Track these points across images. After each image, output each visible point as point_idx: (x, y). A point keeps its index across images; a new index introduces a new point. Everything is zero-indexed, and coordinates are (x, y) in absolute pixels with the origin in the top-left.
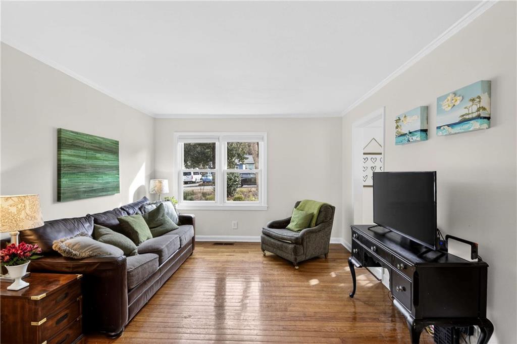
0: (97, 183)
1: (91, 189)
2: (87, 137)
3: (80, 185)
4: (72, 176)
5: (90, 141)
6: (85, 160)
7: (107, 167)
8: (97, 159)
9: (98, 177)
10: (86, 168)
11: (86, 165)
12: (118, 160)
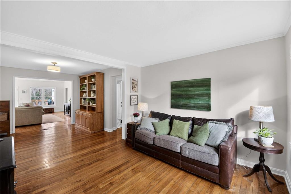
0: (189, 103)
1: (186, 105)
2: (183, 82)
3: (180, 103)
4: (176, 99)
5: (185, 83)
6: (182, 92)
7: (198, 95)
8: (190, 91)
9: (191, 100)
10: (183, 96)
11: (183, 94)
12: (210, 90)
